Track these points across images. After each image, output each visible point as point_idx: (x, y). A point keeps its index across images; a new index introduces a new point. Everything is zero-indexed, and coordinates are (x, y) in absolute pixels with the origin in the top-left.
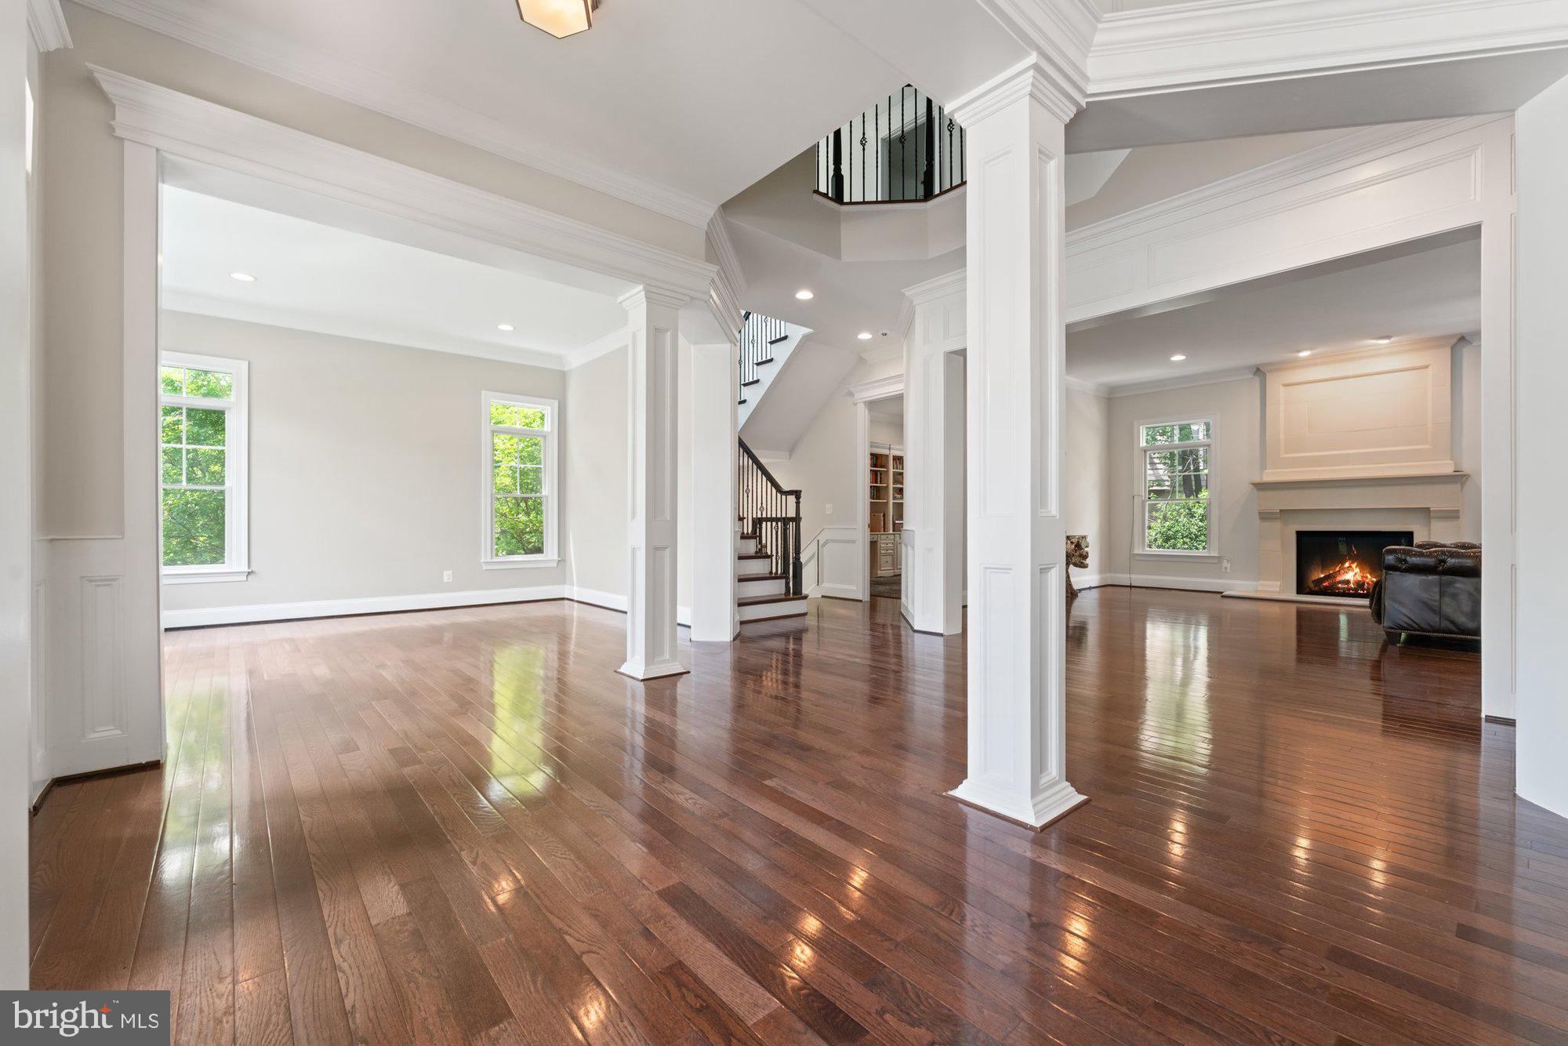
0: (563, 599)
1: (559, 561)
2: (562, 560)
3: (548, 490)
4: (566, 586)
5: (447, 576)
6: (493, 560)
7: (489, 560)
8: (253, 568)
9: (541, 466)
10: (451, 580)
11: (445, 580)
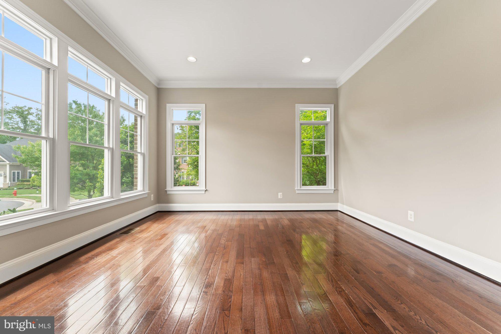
0: (337, 211)
1: (335, 190)
2: (336, 190)
3: (329, 152)
4: (339, 203)
5: (280, 195)
6: (301, 189)
7: (299, 188)
8: (207, 189)
9: (325, 140)
10: (282, 197)
11: (279, 197)
